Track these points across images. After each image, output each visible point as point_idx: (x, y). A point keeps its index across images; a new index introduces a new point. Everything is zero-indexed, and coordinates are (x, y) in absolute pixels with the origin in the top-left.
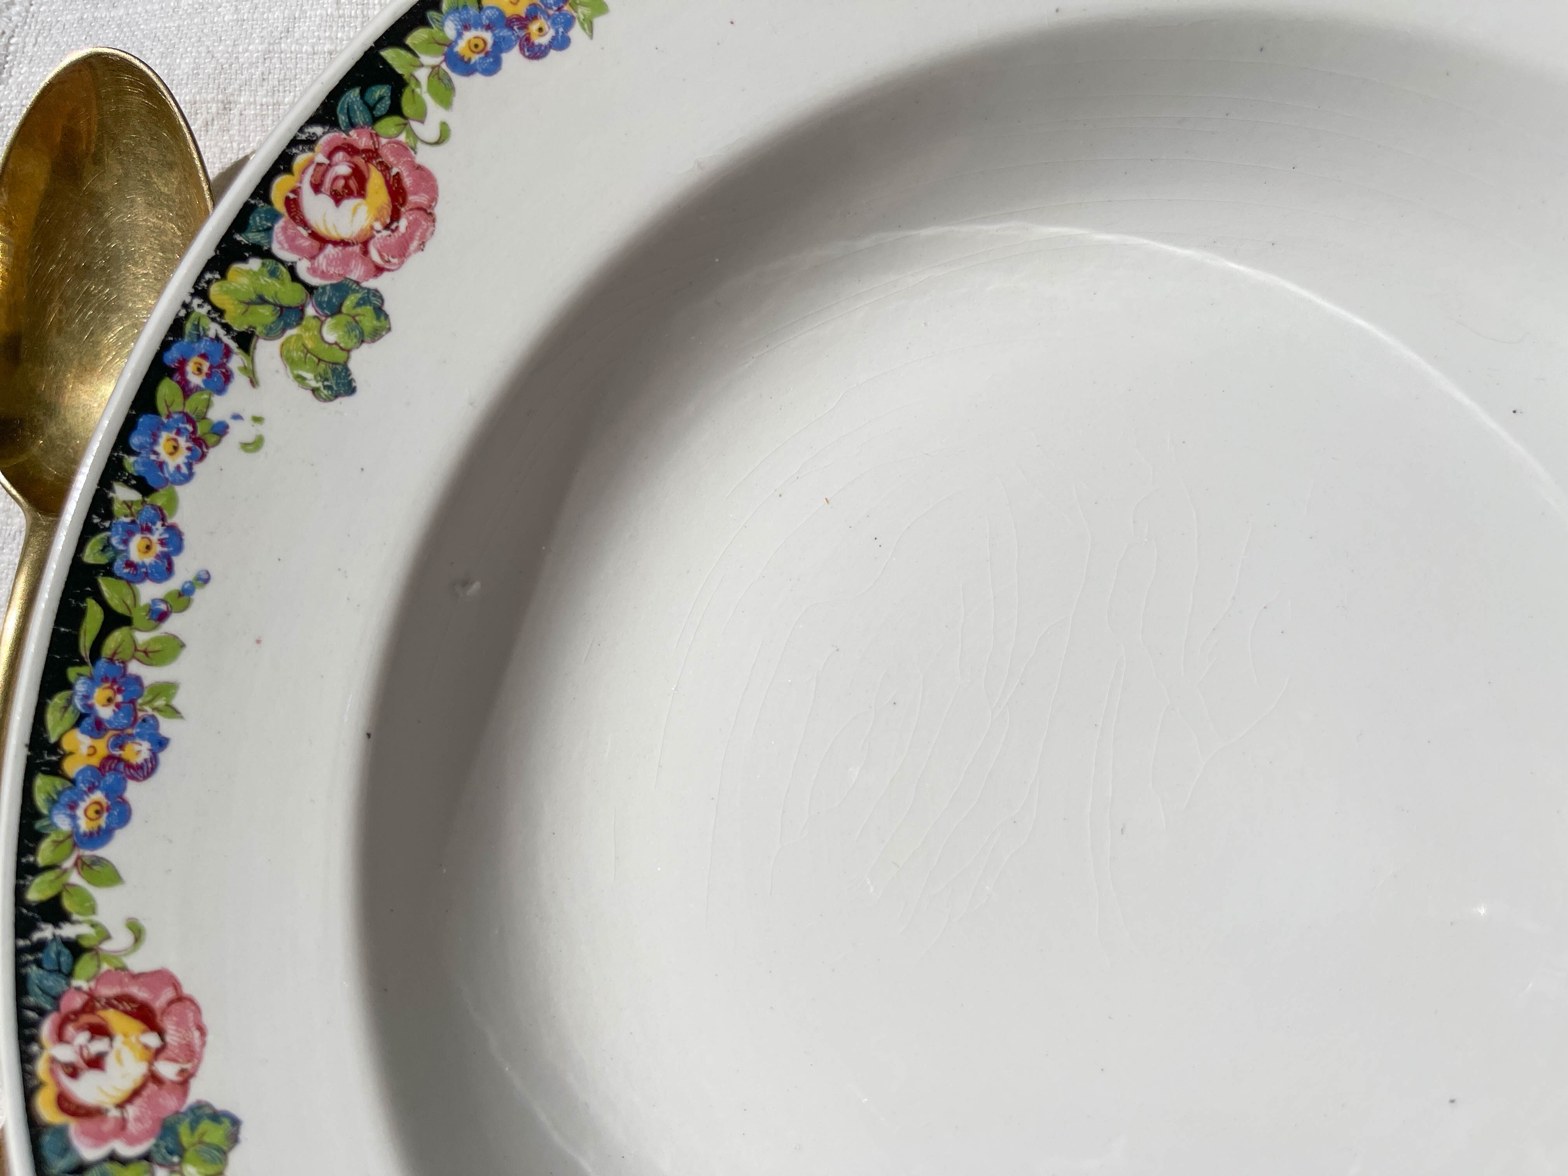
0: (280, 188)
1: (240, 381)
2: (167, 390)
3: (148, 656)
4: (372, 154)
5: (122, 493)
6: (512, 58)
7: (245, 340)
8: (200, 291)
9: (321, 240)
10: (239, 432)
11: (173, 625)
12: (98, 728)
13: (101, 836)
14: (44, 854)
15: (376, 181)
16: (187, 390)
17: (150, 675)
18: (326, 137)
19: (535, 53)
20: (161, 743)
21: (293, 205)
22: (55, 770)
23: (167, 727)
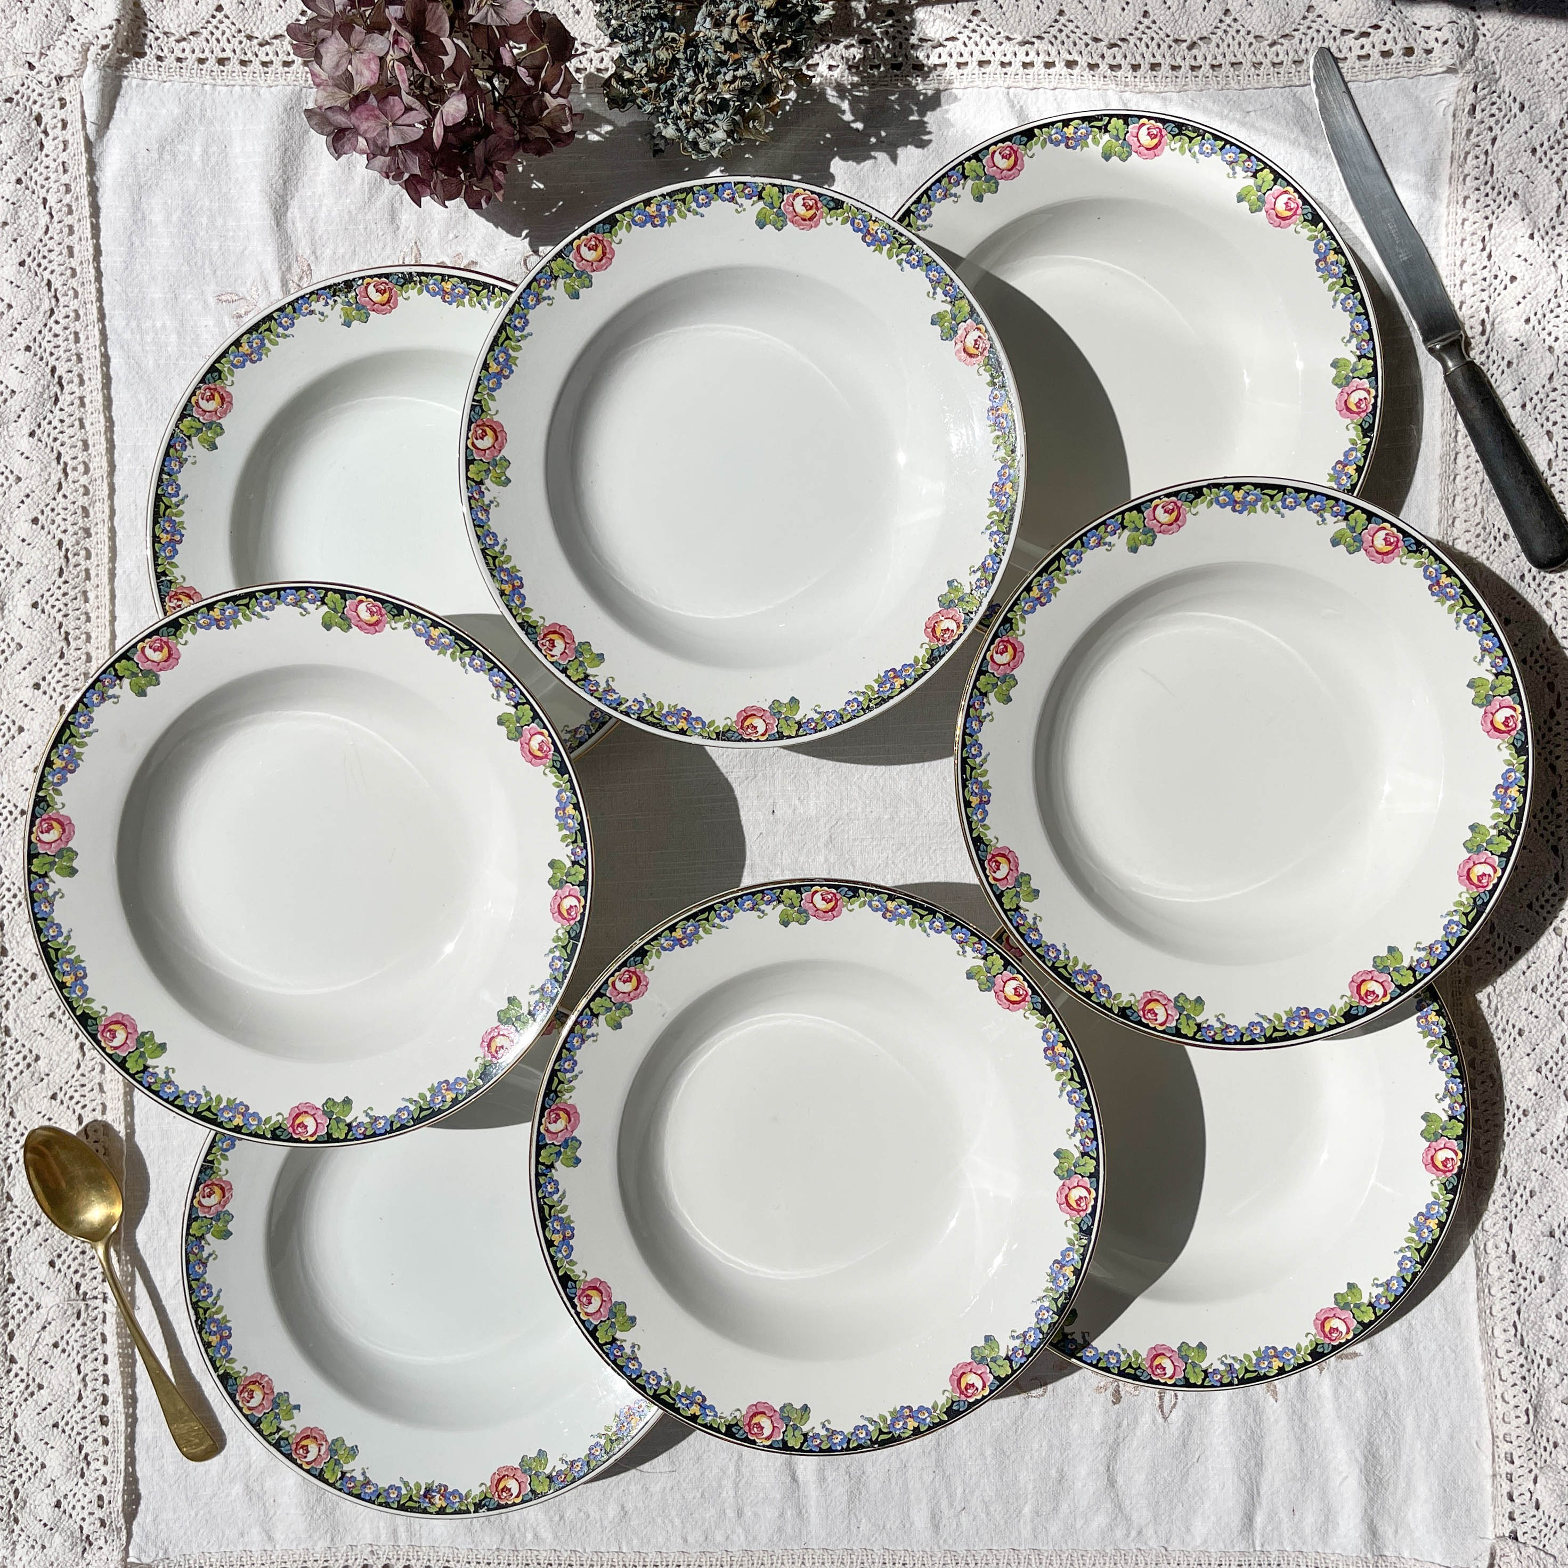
0: (194, 399)
1: (189, 448)
2: (172, 451)
3: (176, 515)
4: (215, 389)
5: (165, 477)
6: (248, 363)
7: (189, 437)
8: (177, 426)
9: (205, 411)
10: (190, 460)
11: (181, 508)
12: (167, 532)
13: (172, 557)
14: (160, 561)
15: (217, 396)
16: (177, 451)
17: (177, 519)
18: (203, 386)
19: (253, 362)
20: (182, 536)
21: (197, 403)
22: (159, 542)
23: (183, 532)
